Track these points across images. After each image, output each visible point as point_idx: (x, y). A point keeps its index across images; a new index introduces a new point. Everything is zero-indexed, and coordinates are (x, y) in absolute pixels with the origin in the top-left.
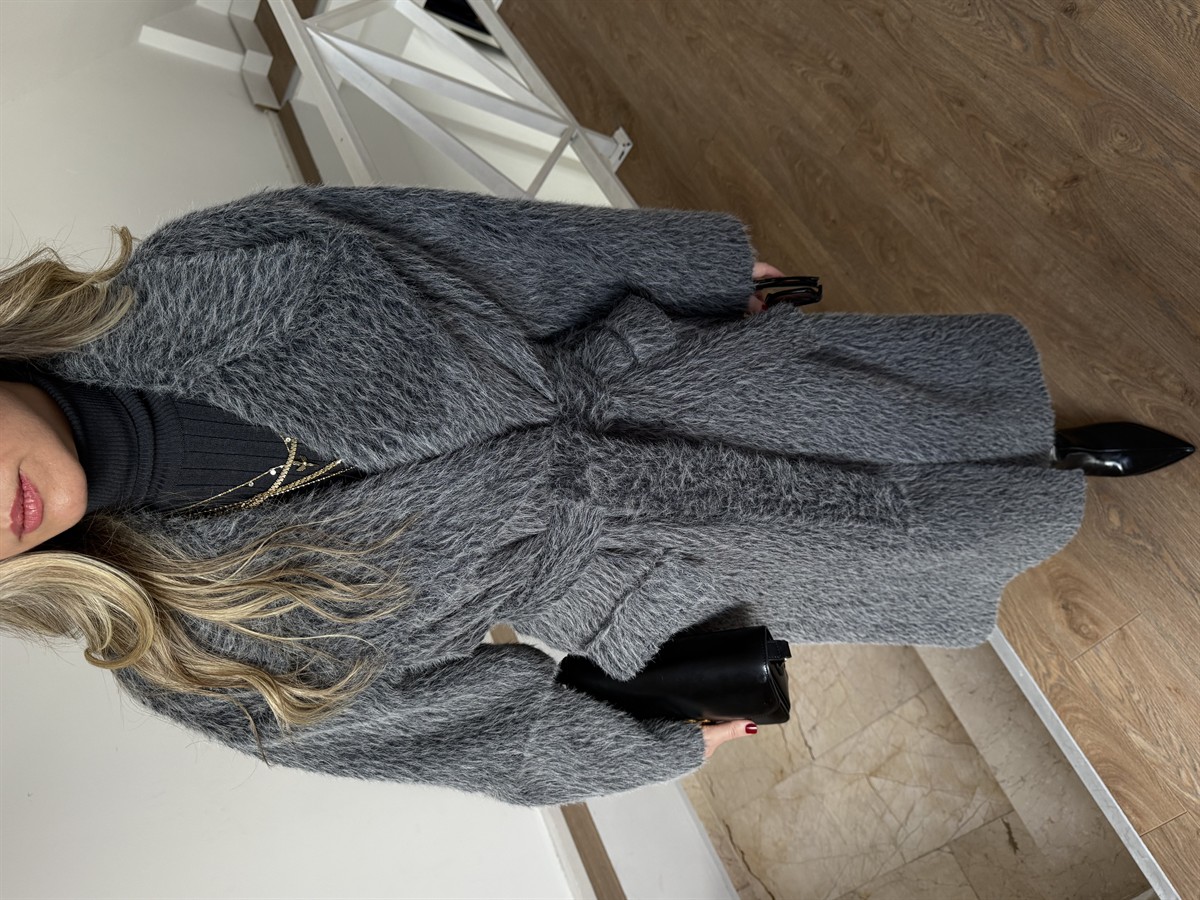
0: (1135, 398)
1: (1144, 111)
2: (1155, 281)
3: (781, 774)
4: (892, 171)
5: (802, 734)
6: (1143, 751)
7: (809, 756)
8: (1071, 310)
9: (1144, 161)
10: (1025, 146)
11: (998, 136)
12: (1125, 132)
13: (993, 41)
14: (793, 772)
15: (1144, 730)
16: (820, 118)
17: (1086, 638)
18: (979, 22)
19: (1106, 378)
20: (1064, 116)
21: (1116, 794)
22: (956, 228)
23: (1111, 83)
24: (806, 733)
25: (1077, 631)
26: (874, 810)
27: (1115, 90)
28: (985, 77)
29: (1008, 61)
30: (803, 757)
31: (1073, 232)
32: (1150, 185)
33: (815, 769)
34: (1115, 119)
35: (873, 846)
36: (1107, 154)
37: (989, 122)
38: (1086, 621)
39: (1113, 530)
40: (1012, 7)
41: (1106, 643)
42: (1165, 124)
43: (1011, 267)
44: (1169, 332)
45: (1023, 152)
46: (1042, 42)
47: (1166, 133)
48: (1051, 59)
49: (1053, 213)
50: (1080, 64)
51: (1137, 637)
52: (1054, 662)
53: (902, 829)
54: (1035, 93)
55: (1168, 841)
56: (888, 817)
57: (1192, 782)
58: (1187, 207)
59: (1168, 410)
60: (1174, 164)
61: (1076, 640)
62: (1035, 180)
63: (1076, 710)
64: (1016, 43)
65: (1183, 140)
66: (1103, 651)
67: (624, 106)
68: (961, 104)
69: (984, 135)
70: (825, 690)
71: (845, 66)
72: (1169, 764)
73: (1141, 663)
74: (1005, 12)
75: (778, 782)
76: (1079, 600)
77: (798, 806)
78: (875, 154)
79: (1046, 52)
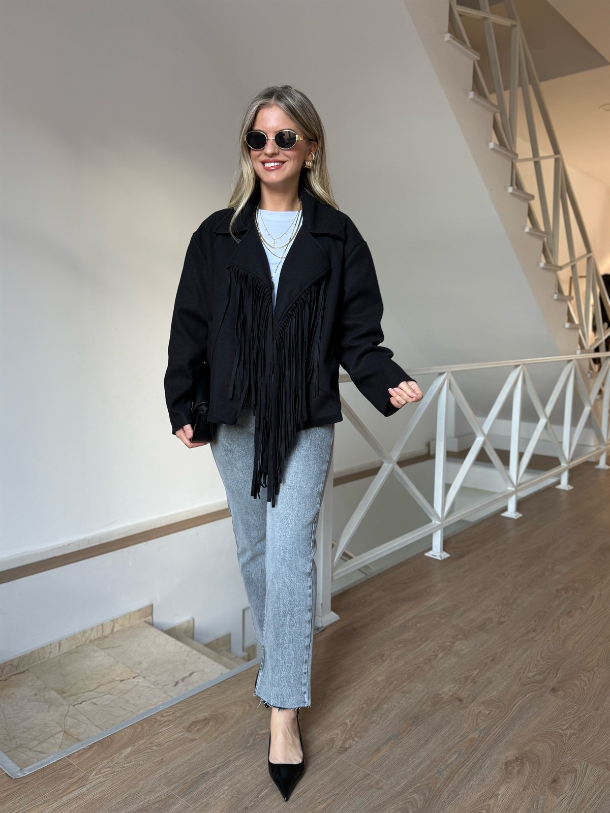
0: (338, 732)
1: (505, 718)
2: (408, 732)
3: (62, 692)
4: (449, 642)
5: (90, 699)
6: (121, 754)
7: (75, 703)
8: (384, 706)
9: (477, 721)
10: (475, 683)
11: (477, 674)
12: (492, 714)
13: (530, 667)
14: (64, 698)
15: (134, 753)
16: (472, 617)
17: (188, 728)
18: (539, 662)
19: (348, 721)
20: (495, 693)
21: (91, 746)
22: (422, 665)
23: (518, 707)
24: (91, 701)
25: (192, 724)
26: (41, 735)
27: (514, 708)
28: (509, 666)
29: (520, 672)
30: (74, 701)
31: (429, 703)
32: (463, 725)
33: (67, 707)
34: (497, 710)
35: (14, 737)
36: (477, 709)
37: (485, 670)
38: (199, 727)
39: (257, 731)
40: (550, 672)
41: (186, 735)
42: (500, 726)
43: (404, 684)
44: (380, 739)
45: (471, 682)
46: (534, 682)
47: (495, 727)
48: (526, 686)
49: (439, 695)
50: (525, 696)
51: (193, 745)
52: (171, 718)
53: (28, 750)
54: (505, 683)
55: (64, 768)
56: (36, 742)
57: (104, 773)
58: (454, 738)
59: (333, 744)
60: (477, 732)
61: (187, 724)
62: (456, 688)
63: (143, 728)
64: (530, 675)
65: (492, 733)
66: (181, 734)
67: (462, 556)
68: (492, 660)
69: (477, 669)
70: (121, 707)
71: (503, 623)
72: (114, 763)
73: (176, 748)
74: (547, 669)
75: (57, 692)
76: (211, 724)
77: (40, 702)
78: (457, 635)
79: (529, 684)
